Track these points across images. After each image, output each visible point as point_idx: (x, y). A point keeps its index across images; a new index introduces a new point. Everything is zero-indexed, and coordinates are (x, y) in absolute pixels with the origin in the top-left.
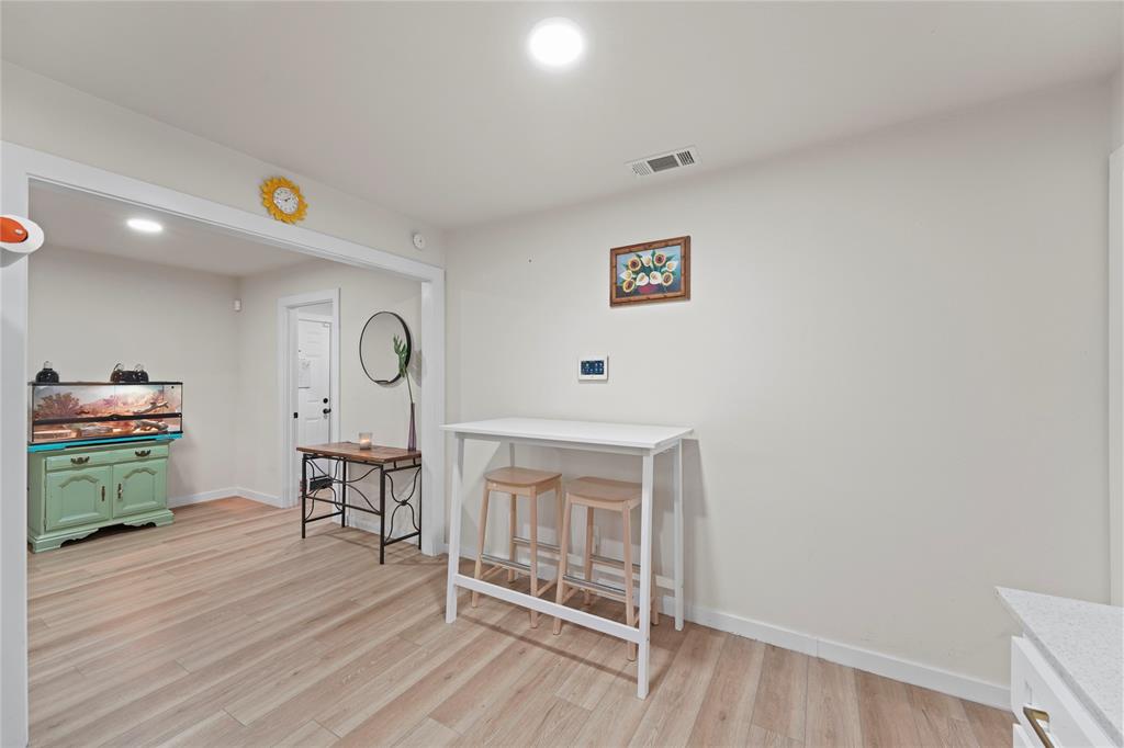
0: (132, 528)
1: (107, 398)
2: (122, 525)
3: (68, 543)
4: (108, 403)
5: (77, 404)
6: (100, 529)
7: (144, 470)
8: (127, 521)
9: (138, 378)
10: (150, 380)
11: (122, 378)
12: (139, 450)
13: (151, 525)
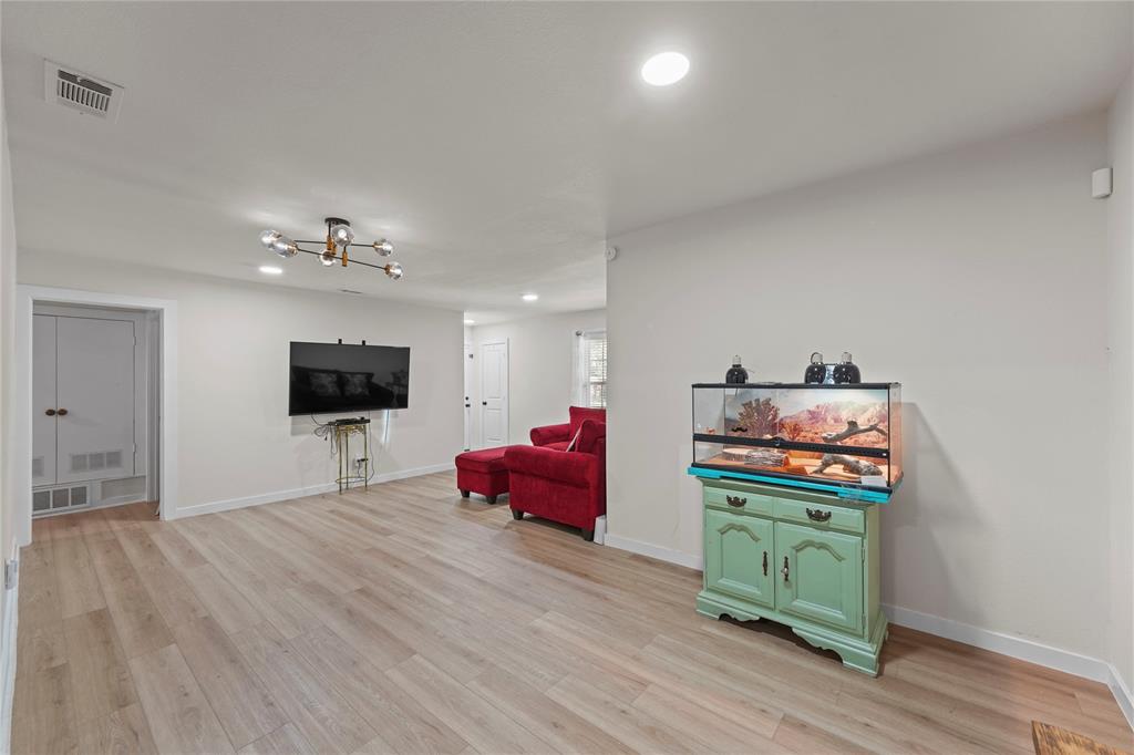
0: (802, 642)
1: (812, 408)
2: (789, 629)
3: (725, 617)
4: (814, 416)
5: (775, 417)
6: (763, 621)
7: (822, 546)
8: (800, 628)
9: (848, 377)
10: (863, 380)
11: (815, 377)
12: (814, 507)
13: (832, 656)
